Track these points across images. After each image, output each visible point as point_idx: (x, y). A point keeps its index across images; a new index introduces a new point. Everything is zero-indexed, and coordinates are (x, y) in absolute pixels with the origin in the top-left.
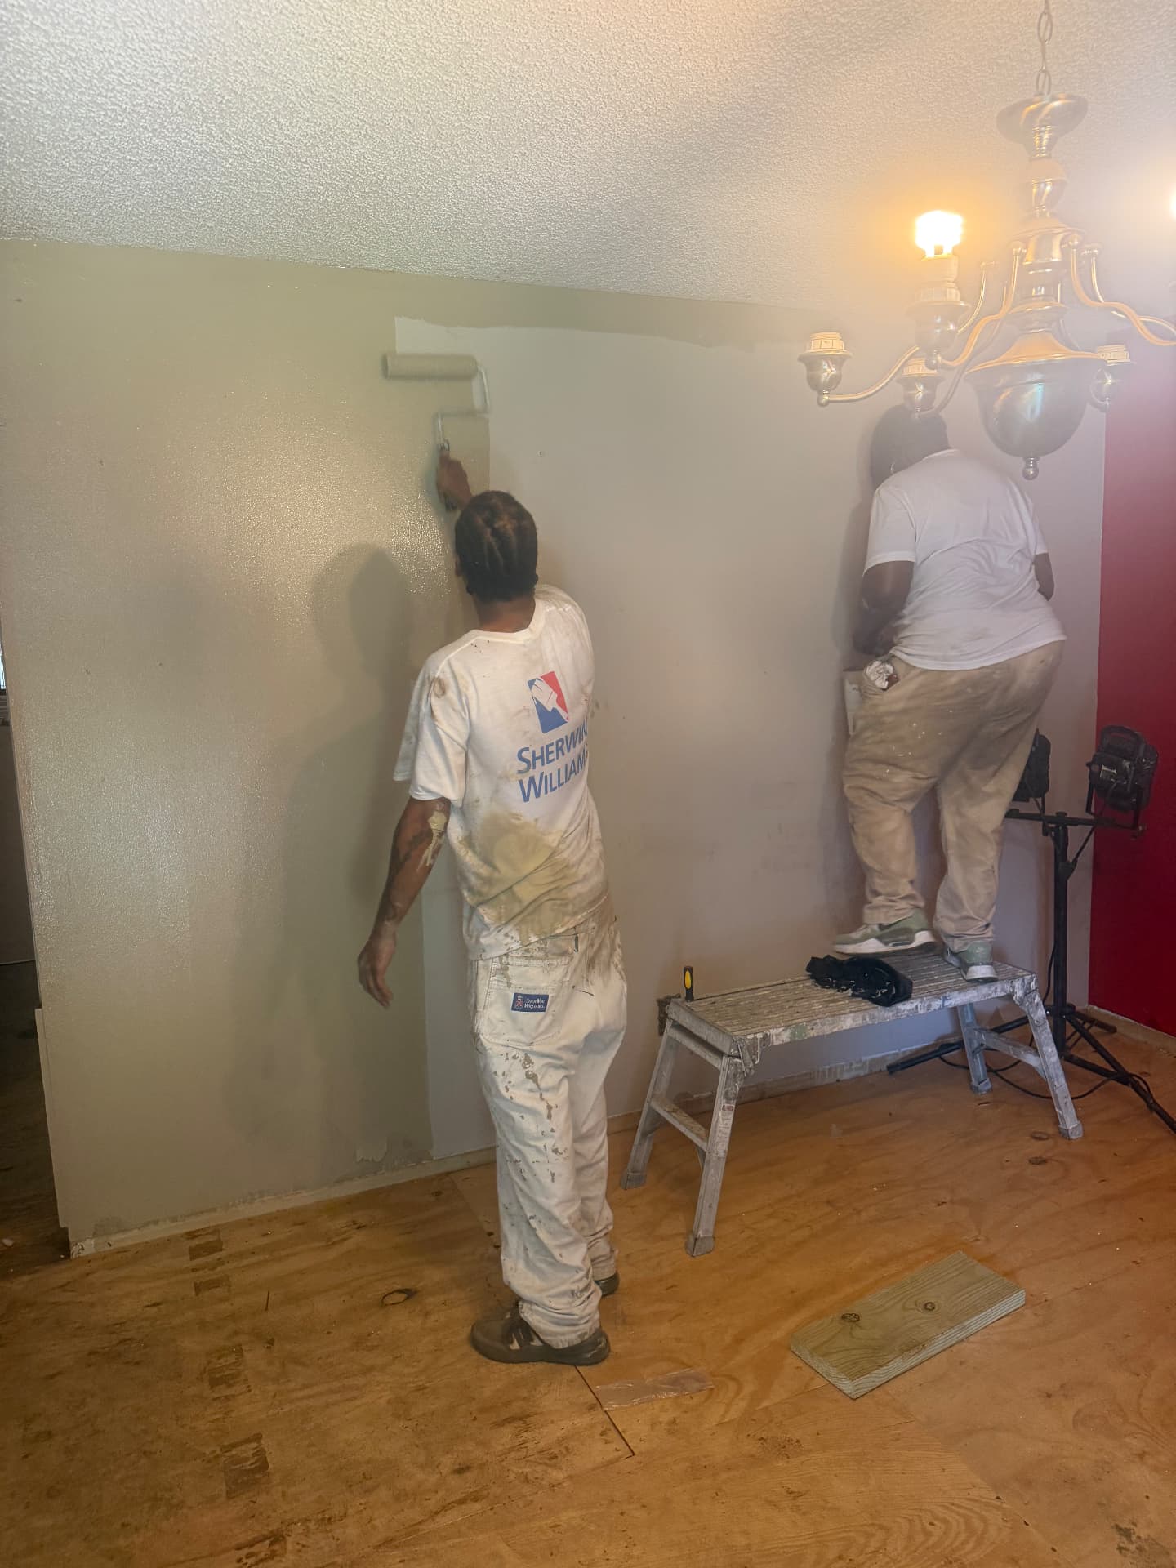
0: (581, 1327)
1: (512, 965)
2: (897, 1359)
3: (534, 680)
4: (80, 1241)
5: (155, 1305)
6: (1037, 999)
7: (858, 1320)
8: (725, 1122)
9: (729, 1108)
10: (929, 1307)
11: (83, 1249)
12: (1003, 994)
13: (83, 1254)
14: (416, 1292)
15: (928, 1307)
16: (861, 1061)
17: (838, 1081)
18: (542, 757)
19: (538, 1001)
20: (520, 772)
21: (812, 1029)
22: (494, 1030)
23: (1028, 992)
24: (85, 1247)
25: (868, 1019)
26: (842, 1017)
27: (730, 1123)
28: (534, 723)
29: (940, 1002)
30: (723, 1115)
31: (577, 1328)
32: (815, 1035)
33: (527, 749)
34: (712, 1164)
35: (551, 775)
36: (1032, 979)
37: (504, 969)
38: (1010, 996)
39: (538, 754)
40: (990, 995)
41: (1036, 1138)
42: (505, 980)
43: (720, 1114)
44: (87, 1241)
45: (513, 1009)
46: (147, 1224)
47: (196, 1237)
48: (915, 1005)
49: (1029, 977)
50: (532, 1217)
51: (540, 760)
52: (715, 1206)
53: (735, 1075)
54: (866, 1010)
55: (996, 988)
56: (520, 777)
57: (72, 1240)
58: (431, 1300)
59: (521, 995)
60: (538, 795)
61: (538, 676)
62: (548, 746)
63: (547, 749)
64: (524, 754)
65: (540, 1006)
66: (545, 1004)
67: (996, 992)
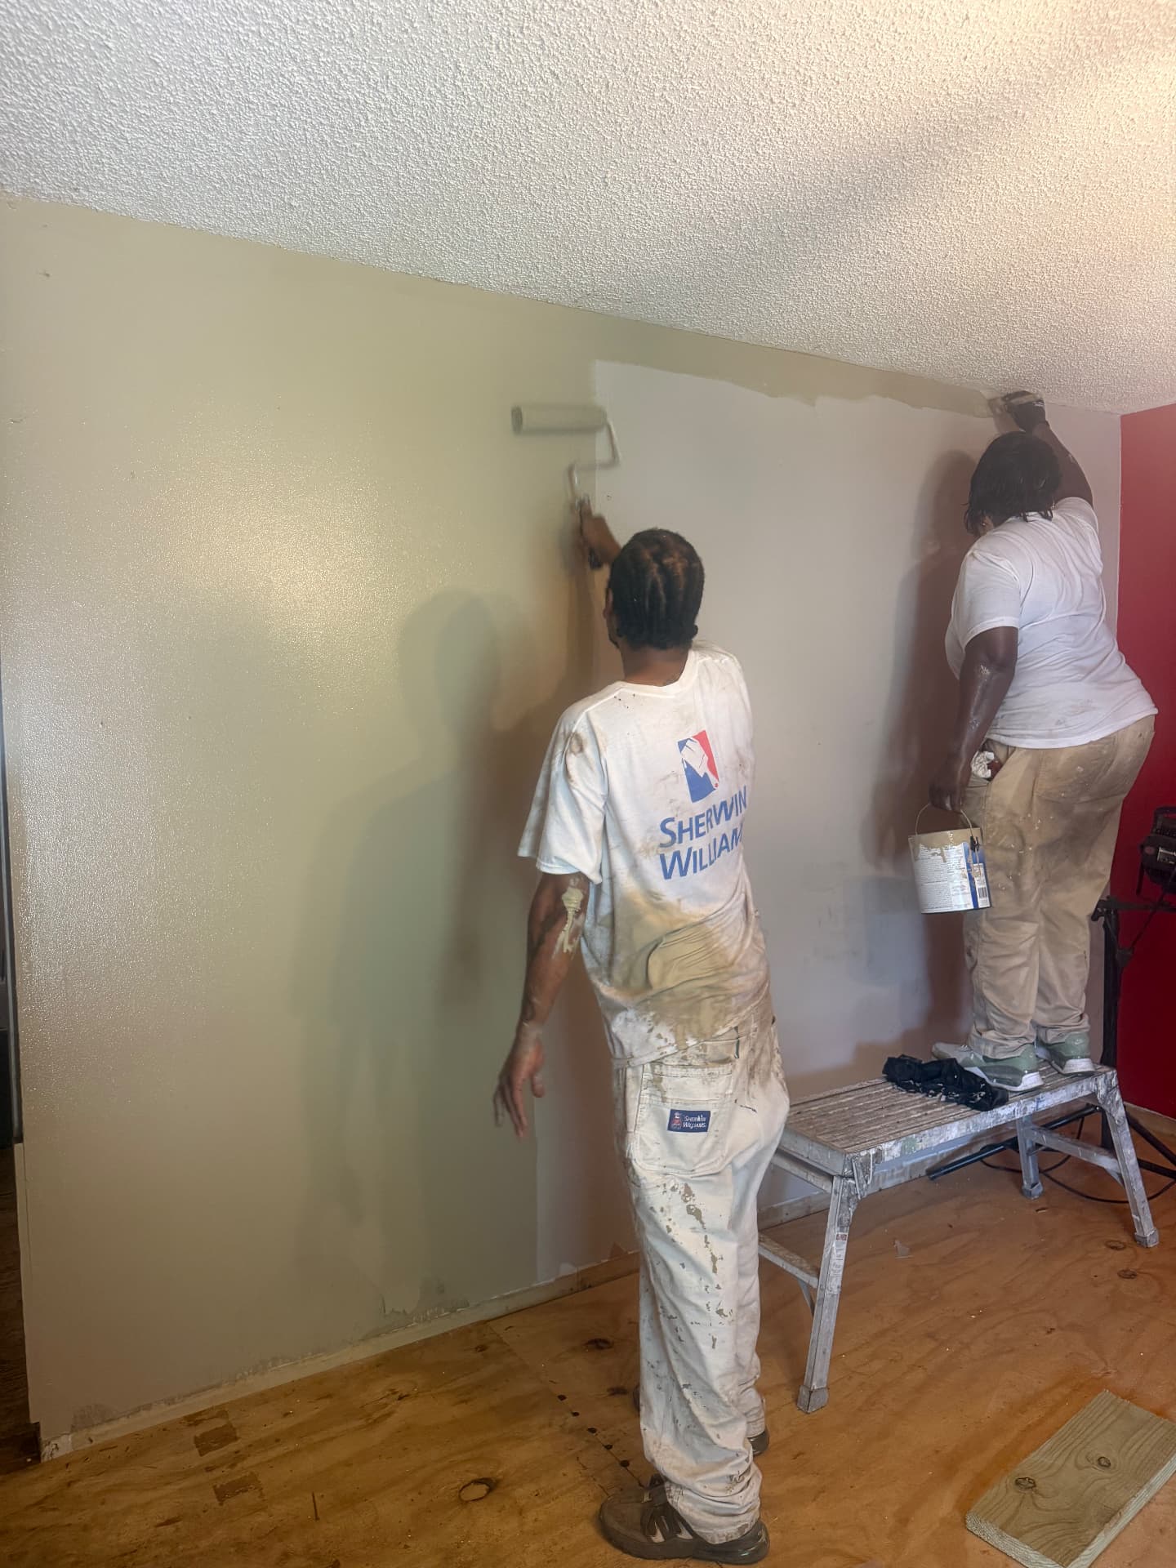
0: (742, 1518)
1: (667, 1075)
2: (1099, 1535)
3: (686, 740)
4: (54, 1439)
5: (168, 1522)
6: (1118, 1097)
7: (1035, 1486)
8: (839, 1253)
9: (842, 1237)
10: (1104, 1464)
11: (57, 1448)
12: (1088, 1093)
13: (57, 1455)
14: (498, 1481)
15: (1103, 1462)
16: (902, 1167)
17: (880, 1190)
18: (690, 829)
19: (699, 1119)
20: (662, 845)
21: (921, 1141)
22: (647, 1154)
23: (1109, 1089)
24: (59, 1445)
25: (971, 1127)
26: (948, 1126)
27: (843, 1253)
28: (683, 789)
29: (1034, 1104)
30: (837, 1246)
31: (735, 1519)
32: (924, 1147)
33: (672, 820)
34: (826, 1303)
35: (701, 851)
36: (1113, 1074)
37: (657, 1081)
38: (1094, 1095)
39: (686, 826)
40: (1077, 1094)
41: (1113, 1248)
42: (659, 1093)
43: (834, 1245)
44: (63, 1438)
45: (670, 1128)
46: (137, 1410)
47: (201, 1421)
48: (1013, 1108)
49: (1110, 1073)
50: (686, 1386)
51: (689, 833)
52: (829, 1351)
53: (848, 1198)
54: (969, 1116)
55: (1082, 1087)
56: (661, 851)
57: (43, 1437)
58: (519, 1492)
59: (679, 1111)
60: (683, 873)
61: (690, 736)
62: (697, 818)
63: (697, 821)
64: (668, 826)
65: (701, 1125)
66: (707, 1123)
67: (1082, 1091)
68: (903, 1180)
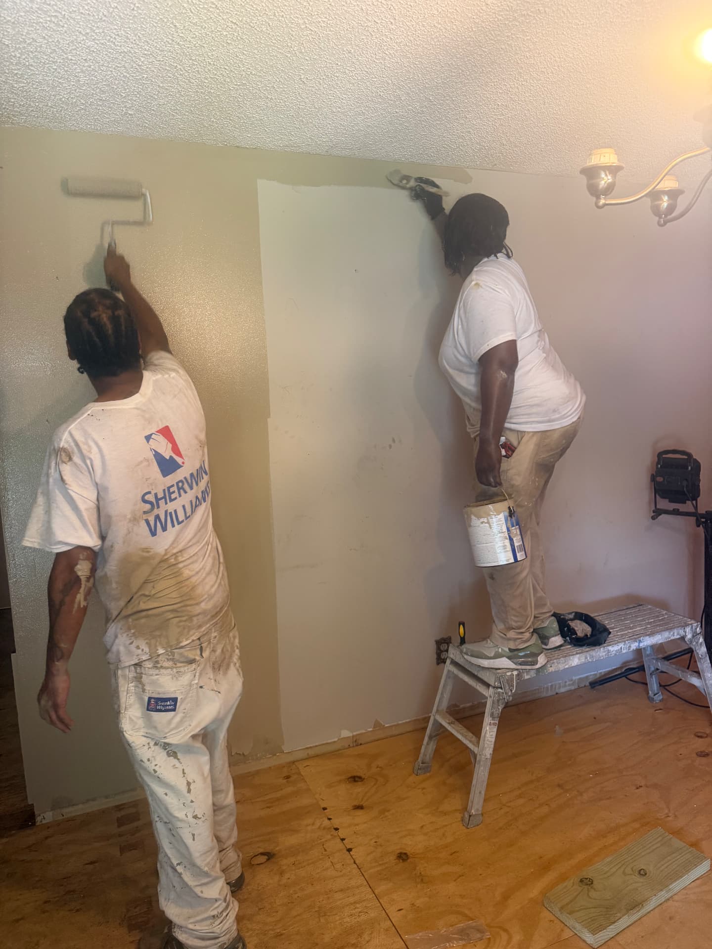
0: (221, 939)
1: (145, 674)
2: (624, 917)
3: (151, 435)
4: (43, 813)
5: (92, 863)
6: (701, 640)
7: (592, 883)
8: (491, 734)
9: (494, 724)
10: (642, 873)
11: (44, 818)
12: (678, 637)
13: (44, 822)
14: (274, 855)
15: (642, 872)
16: (572, 680)
17: (557, 694)
18: (164, 497)
19: (169, 703)
20: (144, 512)
21: (551, 667)
22: (135, 726)
23: (695, 635)
24: (45, 817)
25: (588, 658)
26: (571, 658)
27: (494, 734)
28: (154, 470)
29: (636, 644)
30: (490, 729)
31: (217, 941)
32: (553, 670)
33: (149, 493)
34: (482, 763)
35: (175, 511)
36: (697, 626)
37: (139, 678)
38: (683, 638)
39: (161, 495)
40: (670, 638)
41: (698, 737)
42: (141, 686)
43: (488, 728)
44: (47, 813)
46: (88, 801)
47: (123, 809)
48: (620, 646)
49: (696, 624)
51: (163, 500)
52: (483, 793)
53: (498, 701)
54: (587, 651)
55: (674, 633)
56: (145, 517)
57: (36, 813)
58: (285, 862)
59: (154, 698)
60: (164, 529)
61: (153, 431)
62: (169, 488)
63: (169, 491)
64: (147, 498)
65: (170, 707)
66: (175, 705)
67: (673, 635)
68: (573, 688)
